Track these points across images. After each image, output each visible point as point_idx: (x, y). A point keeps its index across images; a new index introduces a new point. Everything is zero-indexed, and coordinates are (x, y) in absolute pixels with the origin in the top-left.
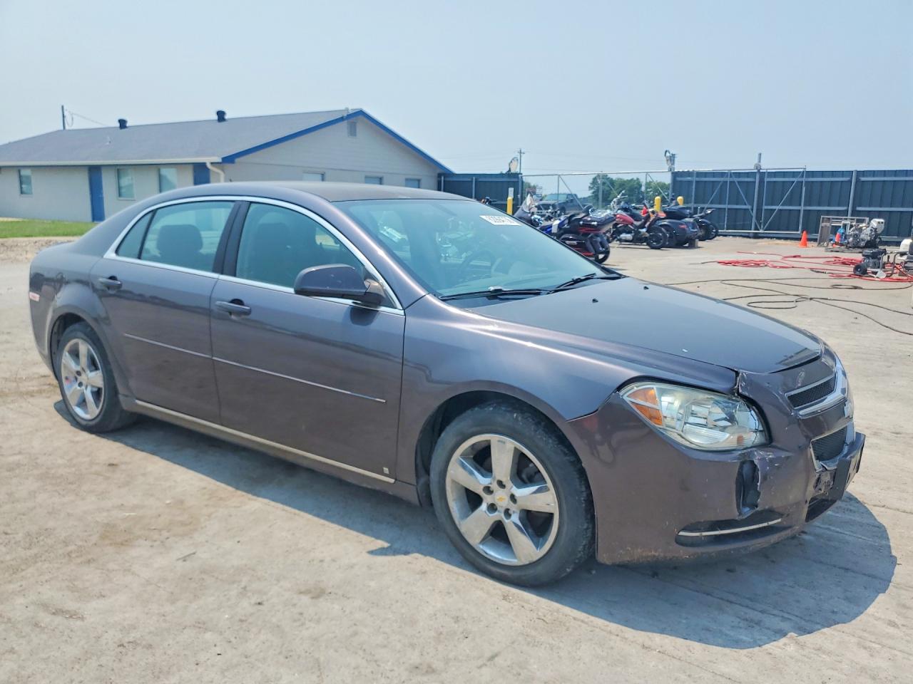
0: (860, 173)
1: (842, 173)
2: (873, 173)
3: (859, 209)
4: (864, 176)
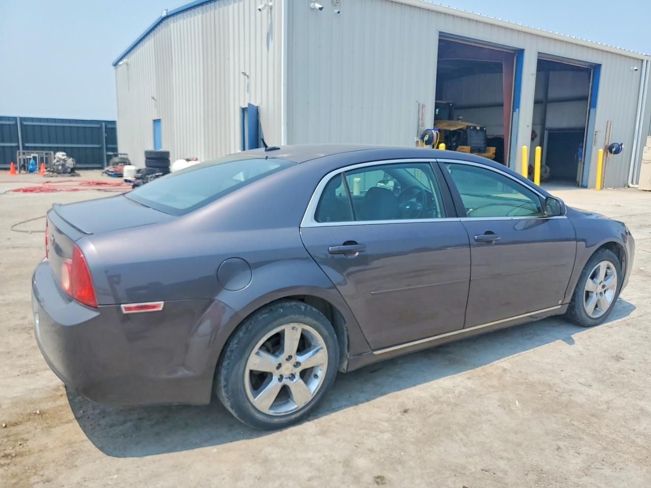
0: (23, 119)
1: (8, 118)
2: (32, 119)
3: (27, 145)
4: (25, 121)
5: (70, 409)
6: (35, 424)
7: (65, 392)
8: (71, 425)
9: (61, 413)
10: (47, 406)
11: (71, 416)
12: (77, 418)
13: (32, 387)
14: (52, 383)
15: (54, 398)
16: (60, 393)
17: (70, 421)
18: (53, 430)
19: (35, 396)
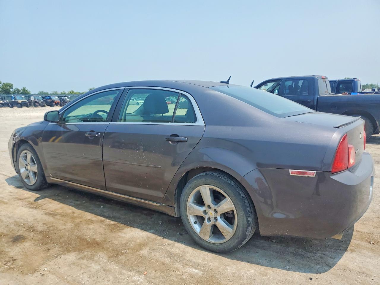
5: (353, 237)
6: (376, 238)
7: (349, 247)
8: (358, 230)
9: (359, 237)
10: (364, 244)
11: (354, 233)
12: (353, 231)
13: (369, 260)
14: (354, 256)
15: (358, 246)
16: (352, 248)
17: (357, 231)
18: (368, 232)
19: (369, 253)
